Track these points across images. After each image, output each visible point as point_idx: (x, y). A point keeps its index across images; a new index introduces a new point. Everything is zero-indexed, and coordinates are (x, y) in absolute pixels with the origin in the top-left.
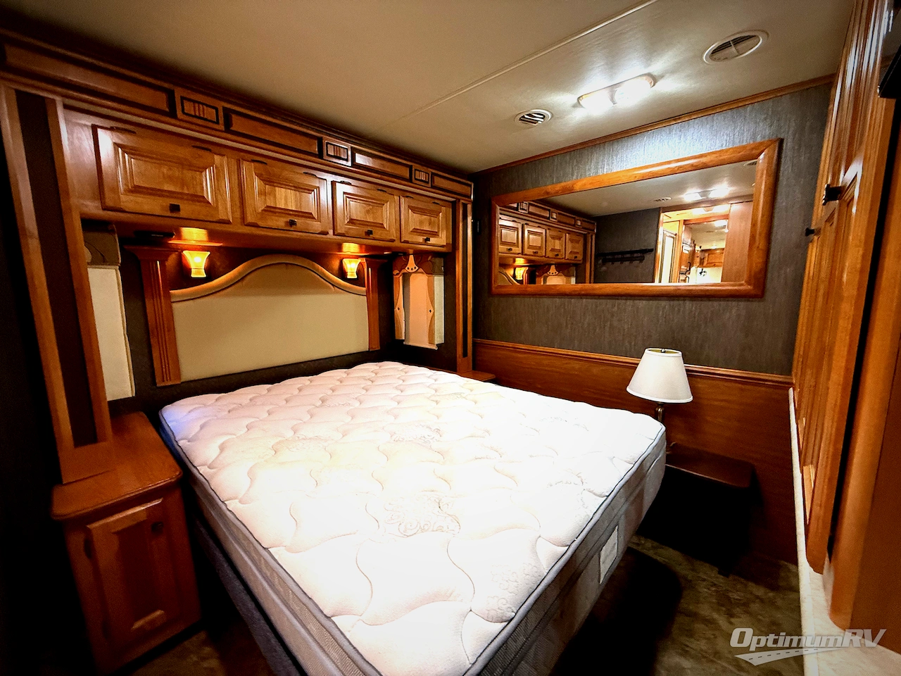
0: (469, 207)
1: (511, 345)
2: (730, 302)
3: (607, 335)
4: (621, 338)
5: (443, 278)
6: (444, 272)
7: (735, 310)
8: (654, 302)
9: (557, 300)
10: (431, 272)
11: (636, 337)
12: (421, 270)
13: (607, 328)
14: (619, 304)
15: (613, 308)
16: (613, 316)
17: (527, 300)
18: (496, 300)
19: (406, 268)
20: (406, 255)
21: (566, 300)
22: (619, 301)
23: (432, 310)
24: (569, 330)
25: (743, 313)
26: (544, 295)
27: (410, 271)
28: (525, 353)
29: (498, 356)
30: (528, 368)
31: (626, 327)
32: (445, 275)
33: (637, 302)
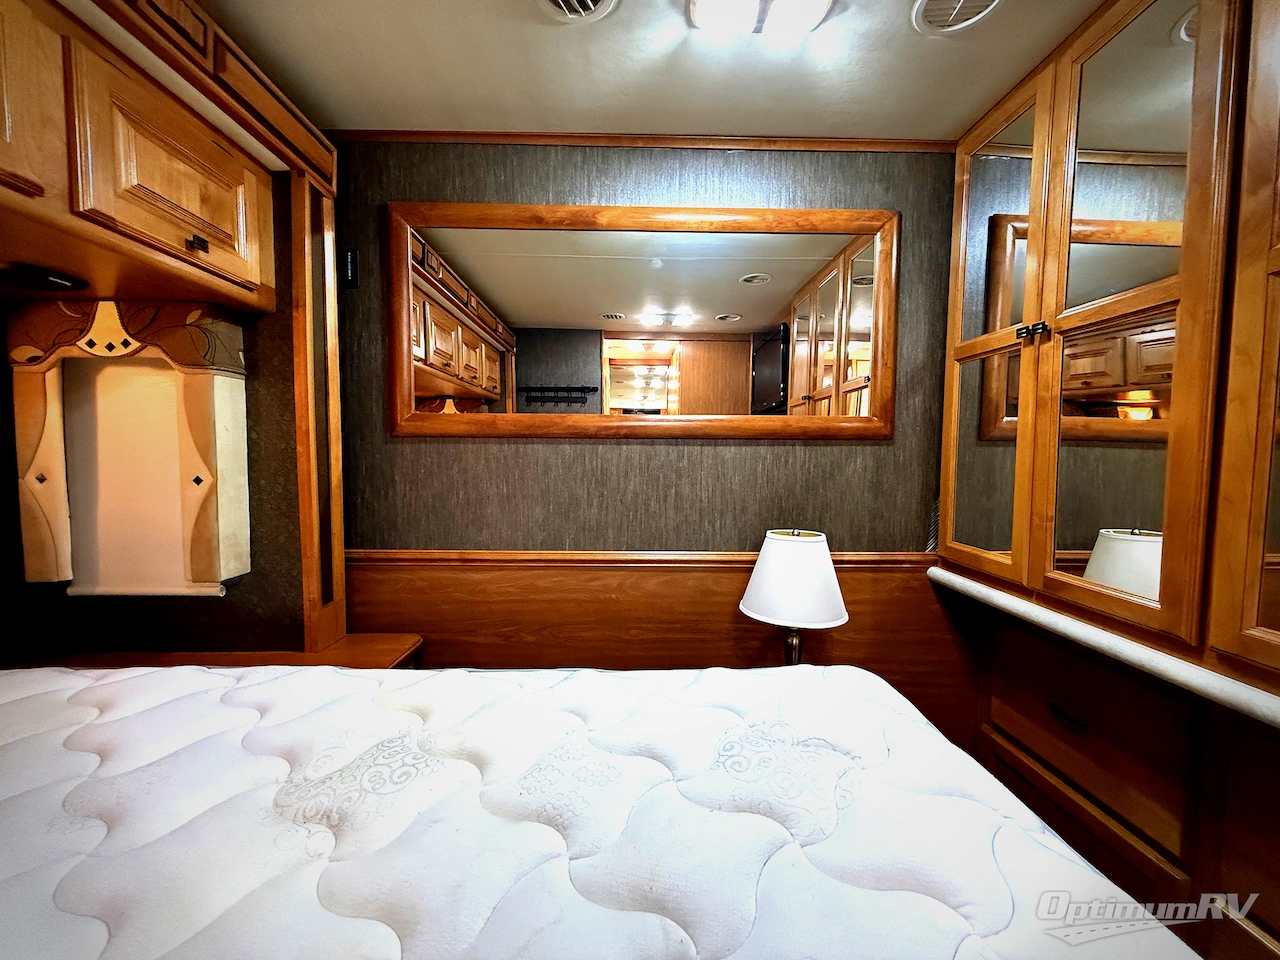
0: (328, 204)
1: (454, 554)
2: (854, 447)
3: (671, 513)
4: (695, 517)
5: (243, 383)
6: (247, 367)
7: (862, 458)
8: (748, 449)
9: (567, 449)
10: (196, 359)
11: (722, 513)
12: (152, 352)
13: (671, 500)
14: (690, 455)
15: (678, 461)
16: (679, 477)
17: (494, 447)
18: (407, 448)
19: (82, 343)
20: (83, 299)
21: (587, 448)
22: (690, 448)
23: (207, 480)
24: (595, 510)
25: (870, 463)
26: (537, 436)
27: (100, 350)
28: (492, 569)
29: (419, 583)
30: (502, 602)
31: (704, 495)
32: (252, 374)
33: (720, 448)
